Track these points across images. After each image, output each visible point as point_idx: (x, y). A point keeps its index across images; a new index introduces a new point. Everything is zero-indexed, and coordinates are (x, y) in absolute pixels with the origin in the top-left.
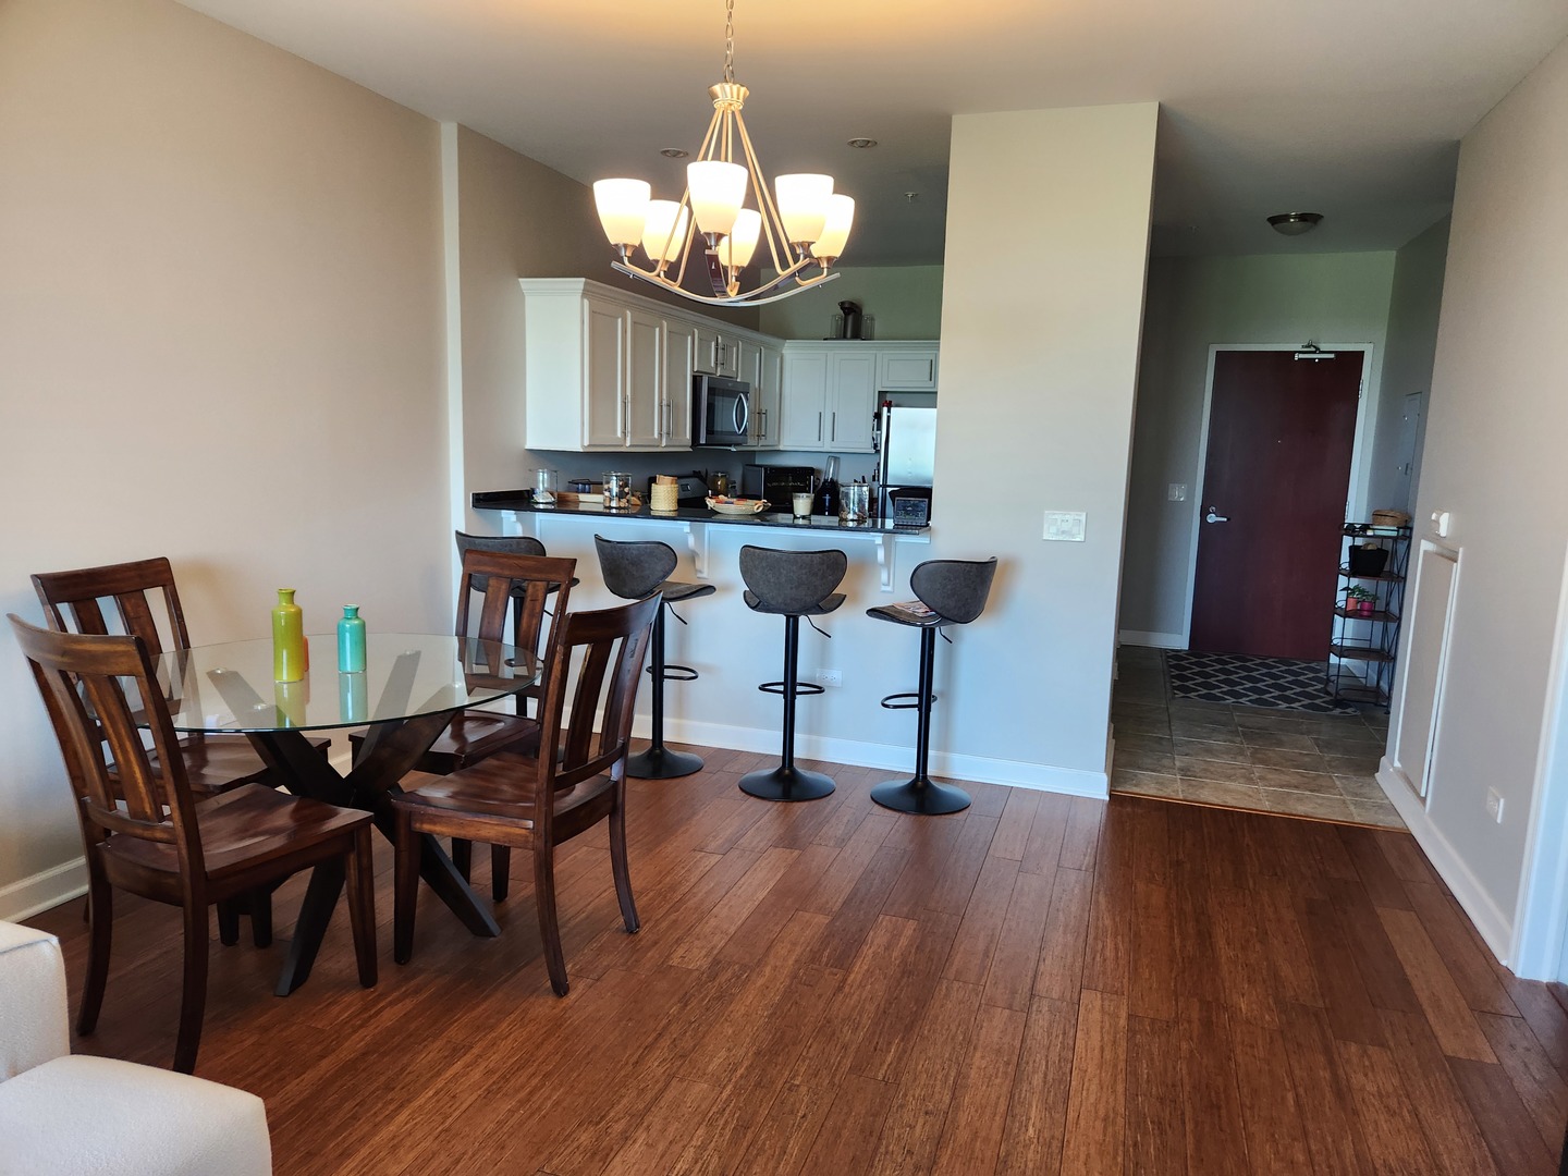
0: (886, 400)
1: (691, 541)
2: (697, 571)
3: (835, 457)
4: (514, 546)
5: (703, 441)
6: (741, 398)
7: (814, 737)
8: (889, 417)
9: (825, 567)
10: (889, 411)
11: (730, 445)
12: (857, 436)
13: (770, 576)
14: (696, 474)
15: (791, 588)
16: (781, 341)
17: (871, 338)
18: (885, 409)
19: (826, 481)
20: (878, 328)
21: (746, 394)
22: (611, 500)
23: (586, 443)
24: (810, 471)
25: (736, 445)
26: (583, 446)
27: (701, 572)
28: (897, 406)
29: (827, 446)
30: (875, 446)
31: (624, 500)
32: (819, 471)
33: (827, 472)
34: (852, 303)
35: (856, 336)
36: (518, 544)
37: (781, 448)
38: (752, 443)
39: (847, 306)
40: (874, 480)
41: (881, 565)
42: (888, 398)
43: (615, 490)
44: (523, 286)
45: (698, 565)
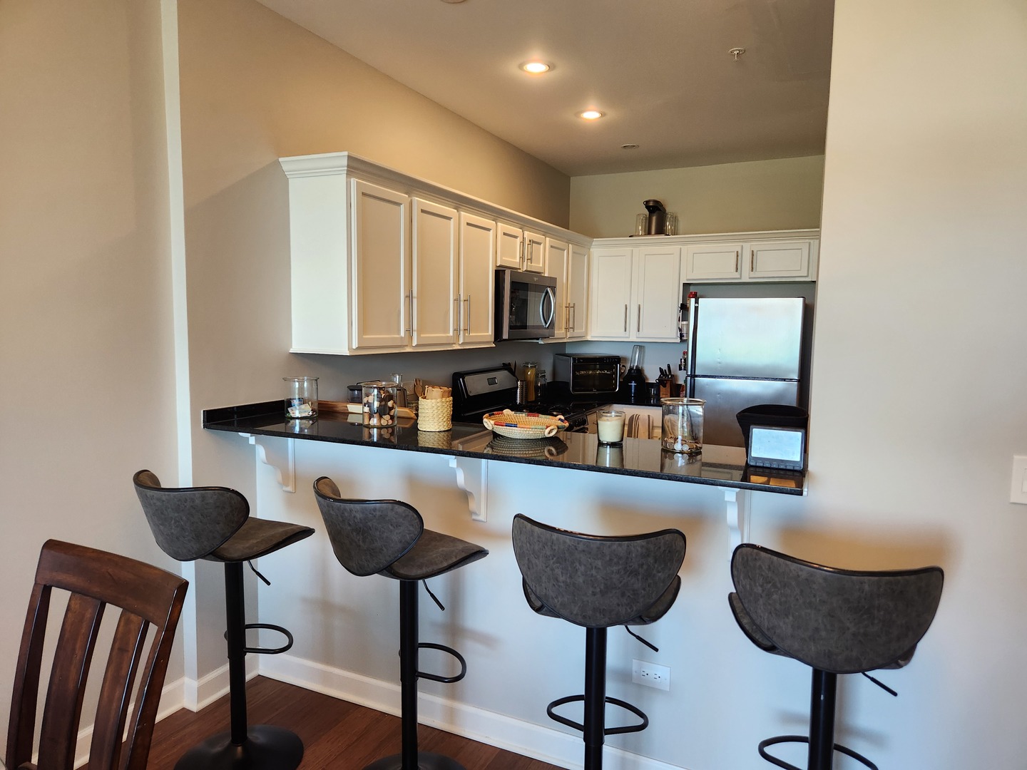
0: (692, 292)
1: (461, 479)
2: (472, 513)
3: (640, 347)
4: (197, 502)
5: (505, 336)
6: (547, 292)
7: (630, 756)
8: (696, 309)
9: (651, 560)
10: (697, 302)
11: (538, 339)
12: (662, 327)
13: (558, 571)
14: (506, 367)
15: (594, 594)
16: (588, 239)
17: (675, 233)
18: (693, 300)
19: (631, 369)
21: (553, 289)
22: (371, 416)
23: (355, 345)
24: (616, 360)
25: (544, 338)
26: (350, 348)
27: (475, 514)
28: (702, 297)
29: (633, 337)
30: (682, 336)
31: (387, 417)
32: (625, 359)
33: (632, 360)
34: (656, 202)
35: (661, 230)
36: (203, 498)
37: (589, 338)
38: (560, 334)
39: (651, 204)
40: (680, 369)
41: (732, 528)
42: (692, 289)
43: (376, 404)
44: (285, 167)
45: (472, 506)
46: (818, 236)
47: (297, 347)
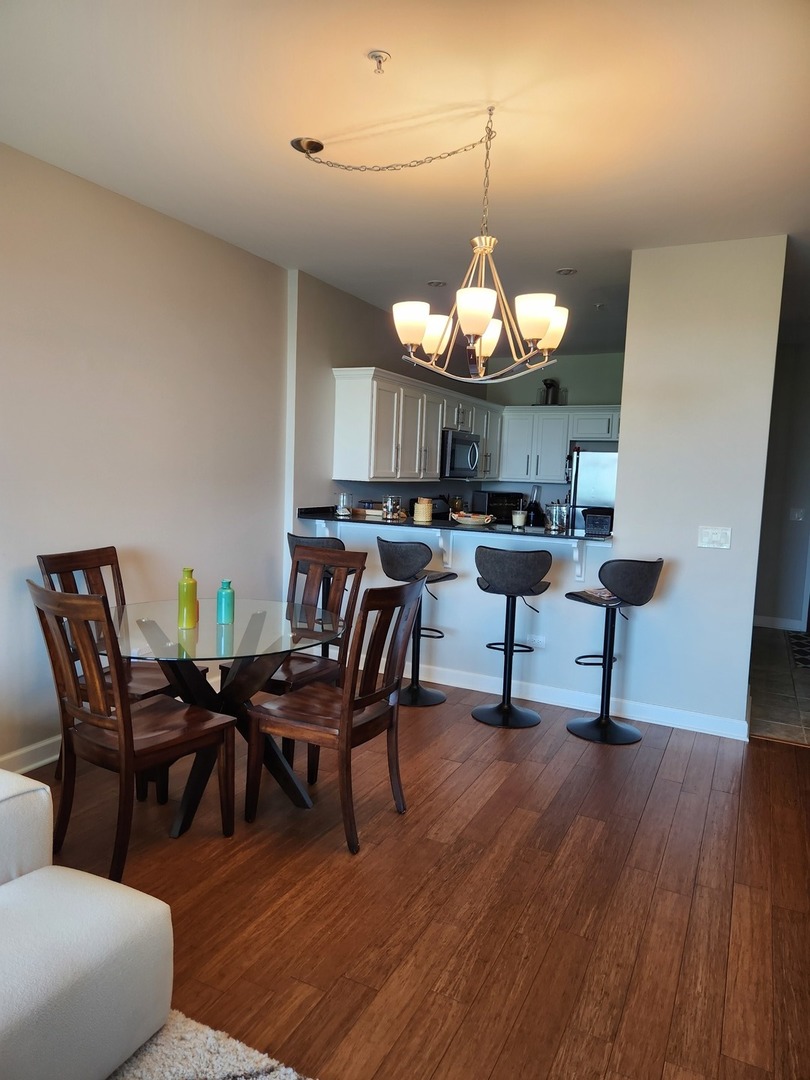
0: (576, 447)
1: (441, 543)
2: (444, 564)
3: (538, 486)
4: (325, 544)
5: (447, 475)
6: (474, 445)
7: (524, 683)
8: (578, 459)
9: (536, 562)
10: (578, 454)
11: (466, 478)
12: (553, 472)
13: (497, 568)
14: (442, 497)
15: (512, 577)
16: (502, 407)
17: (565, 404)
18: (575, 453)
19: (531, 503)
20: (570, 397)
21: (477, 443)
22: (387, 514)
23: (372, 476)
24: (520, 496)
25: (469, 477)
27: (447, 563)
28: (584, 451)
29: (533, 478)
30: (568, 478)
31: (396, 514)
32: (527, 496)
33: (532, 497)
34: (552, 381)
35: (555, 402)
37: (500, 479)
38: (481, 477)
39: (549, 382)
41: (576, 562)
42: (577, 445)
43: (390, 507)
44: (335, 373)
45: (445, 559)
46: (619, 410)
47: (337, 476)
